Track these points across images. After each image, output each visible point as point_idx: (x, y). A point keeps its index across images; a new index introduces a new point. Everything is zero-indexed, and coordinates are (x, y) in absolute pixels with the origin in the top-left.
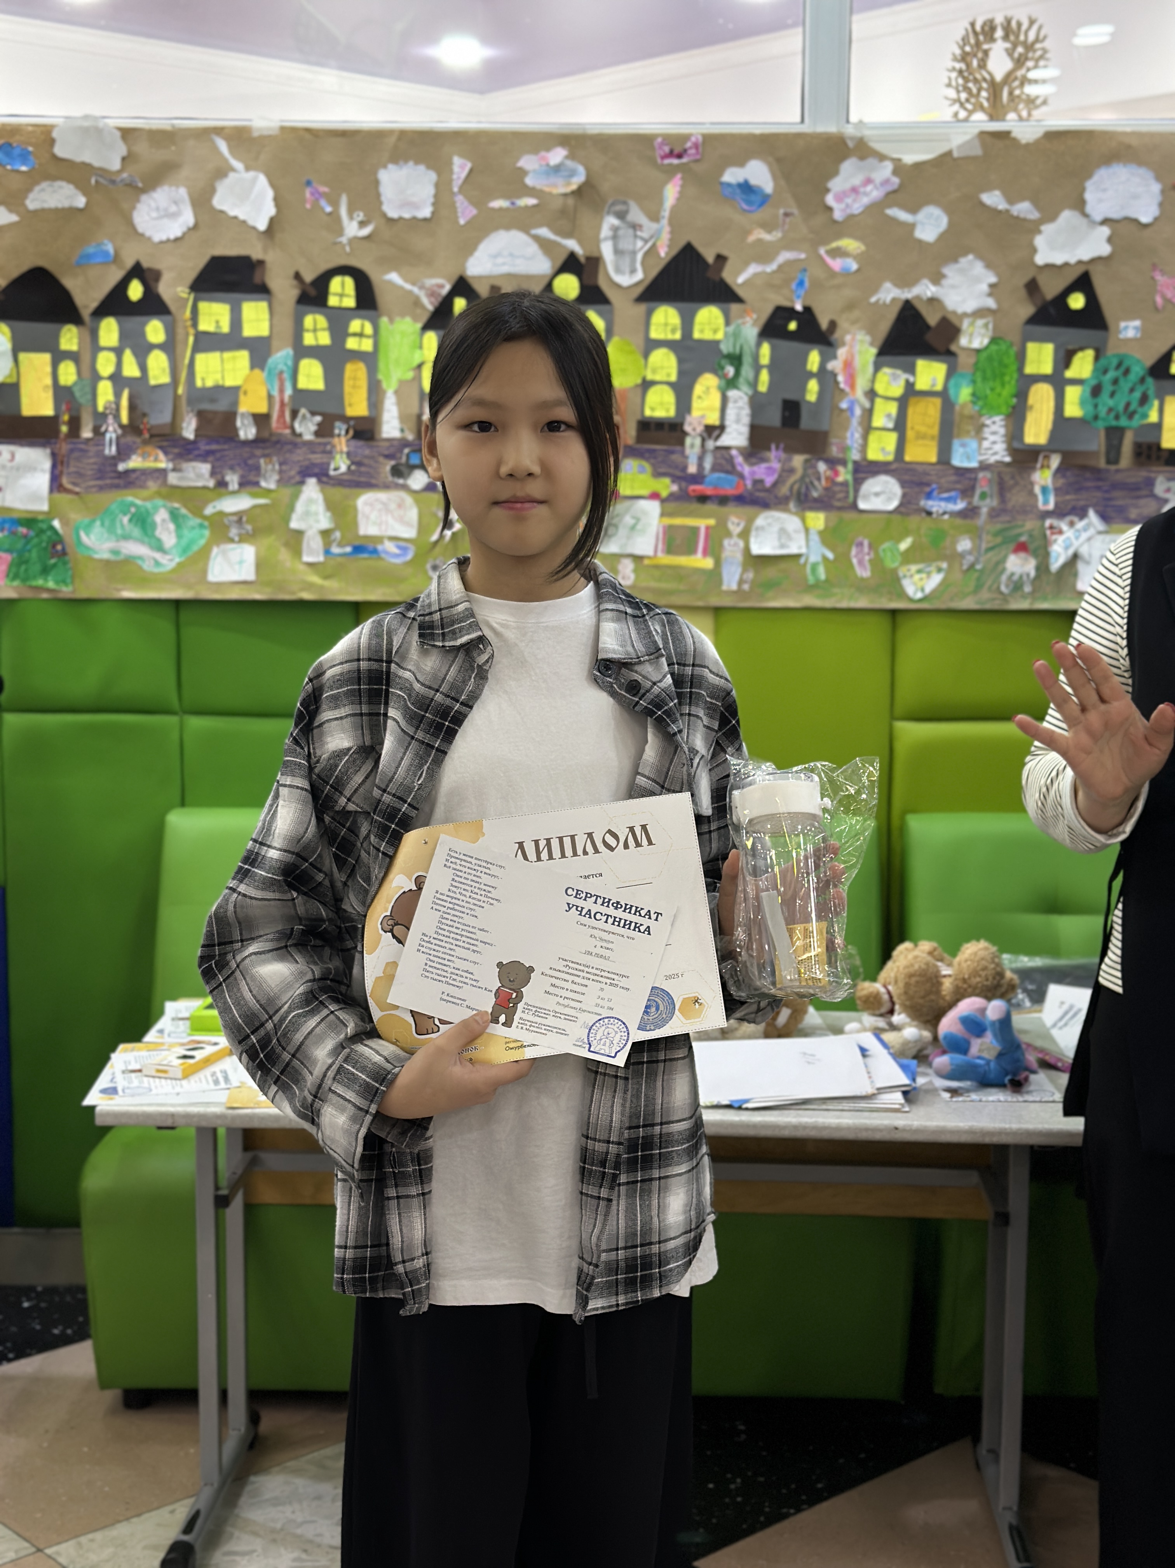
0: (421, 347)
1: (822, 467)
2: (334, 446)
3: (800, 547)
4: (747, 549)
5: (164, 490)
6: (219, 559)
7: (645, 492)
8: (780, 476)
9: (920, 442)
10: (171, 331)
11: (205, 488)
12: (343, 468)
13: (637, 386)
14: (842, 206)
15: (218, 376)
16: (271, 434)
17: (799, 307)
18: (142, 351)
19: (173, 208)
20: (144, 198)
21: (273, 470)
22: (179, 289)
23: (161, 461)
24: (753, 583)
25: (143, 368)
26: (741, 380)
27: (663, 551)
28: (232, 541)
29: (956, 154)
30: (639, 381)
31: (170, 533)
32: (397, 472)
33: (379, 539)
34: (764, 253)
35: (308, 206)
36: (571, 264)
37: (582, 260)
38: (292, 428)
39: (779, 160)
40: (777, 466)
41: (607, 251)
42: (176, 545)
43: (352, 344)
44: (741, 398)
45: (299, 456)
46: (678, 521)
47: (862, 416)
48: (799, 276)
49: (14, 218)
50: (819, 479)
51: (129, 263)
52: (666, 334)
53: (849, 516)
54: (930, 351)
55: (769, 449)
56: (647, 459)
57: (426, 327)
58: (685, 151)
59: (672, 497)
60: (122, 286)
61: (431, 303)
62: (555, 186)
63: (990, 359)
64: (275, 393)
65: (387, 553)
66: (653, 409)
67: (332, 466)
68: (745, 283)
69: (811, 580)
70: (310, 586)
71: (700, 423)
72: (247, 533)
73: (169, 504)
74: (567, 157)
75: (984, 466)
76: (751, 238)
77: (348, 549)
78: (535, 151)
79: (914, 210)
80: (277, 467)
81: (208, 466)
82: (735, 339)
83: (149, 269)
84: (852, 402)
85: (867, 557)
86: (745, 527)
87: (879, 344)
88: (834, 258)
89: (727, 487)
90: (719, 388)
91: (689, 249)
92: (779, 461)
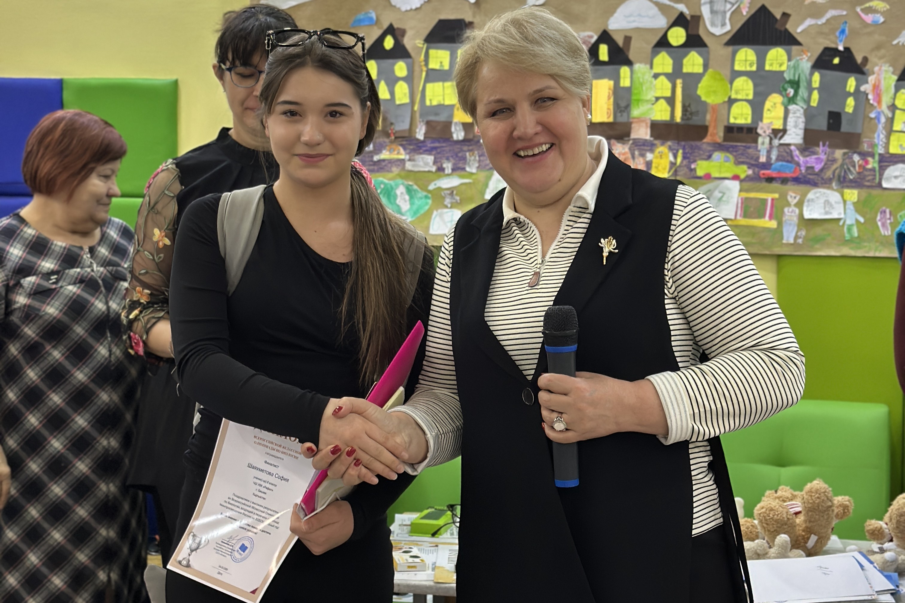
1: (856, 158)
3: (840, 214)
4: (801, 215)
5: (403, 173)
6: (438, 219)
7: (729, 175)
8: (826, 164)
10: (411, 69)
11: (429, 172)
13: (724, 102)
15: (441, 98)
16: (474, 137)
17: (841, 48)
18: (392, 82)
21: (475, 160)
22: (417, 41)
23: (401, 154)
24: (805, 238)
25: (392, 93)
26: (799, 98)
27: (741, 216)
28: (446, 207)
30: (726, 99)
31: (406, 201)
34: (817, 11)
36: (680, 21)
37: (689, 18)
40: (824, 157)
41: (705, 11)
42: (409, 210)
44: (799, 110)
46: (752, 195)
47: (886, 123)
48: (842, 26)
50: (854, 166)
51: (385, 26)
52: (746, 67)
53: (876, 192)
55: (818, 146)
56: (731, 153)
59: (748, 179)
60: (381, 40)
66: (735, 118)
68: (802, 32)
69: (847, 237)
71: (768, 128)
72: (457, 202)
73: (406, 183)
76: (808, 2)
80: (477, 158)
81: (432, 158)
82: (795, 70)
83: (398, 29)
84: (879, 113)
85: (888, 221)
86: (800, 199)
87: (899, 72)
88: (867, 14)
89: (787, 172)
90: (783, 104)
91: (763, 9)
92: (825, 154)
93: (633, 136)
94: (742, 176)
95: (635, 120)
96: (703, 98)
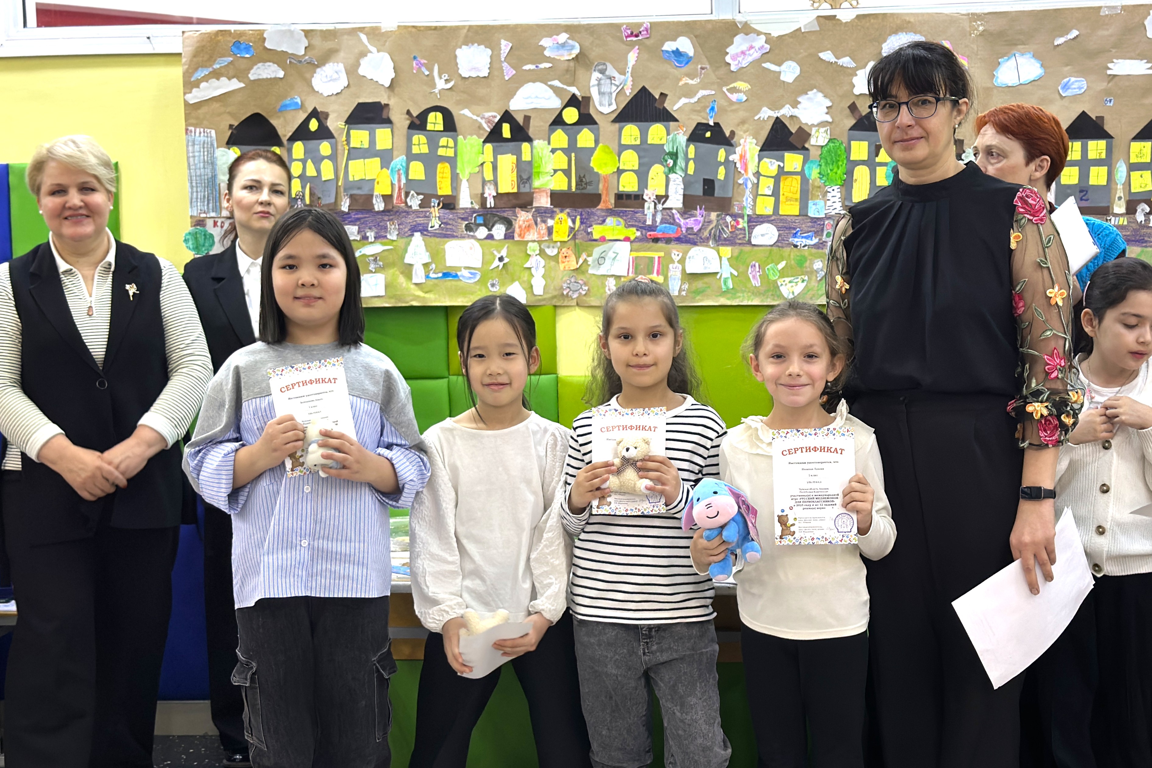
0: (483, 154)
1: (729, 219)
2: (431, 213)
3: (716, 268)
4: (684, 270)
7: (622, 238)
8: (703, 225)
9: (788, 203)
10: (334, 148)
12: (437, 226)
13: (614, 173)
14: (737, 62)
15: (362, 174)
16: (393, 207)
17: (711, 123)
18: (317, 161)
19: (335, 76)
20: (318, 70)
21: (395, 228)
22: (339, 123)
24: (688, 291)
25: (318, 171)
26: (677, 168)
27: (632, 272)
28: (371, 272)
29: (803, 30)
30: (616, 170)
32: (468, 228)
33: (459, 269)
34: (689, 92)
35: (415, 72)
36: (573, 101)
37: (580, 99)
38: (406, 203)
39: (696, 37)
40: (701, 219)
41: (594, 93)
43: (441, 152)
44: (678, 178)
45: (410, 220)
46: (641, 254)
47: (752, 188)
48: (712, 105)
49: (242, 85)
50: (727, 227)
51: (310, 110)
52: (631, 141)
53: (747, 248)
54: (792, 148)
56: (621, 217)
57: (485, 142)
58: (640, 32)
59: (637, 240)
60: (306, 123)
61: (489, 127)
62: (562, 55)
63: (829, 151)
64: (396, 182)
65: (463, 277)
66: (624, 187)
67: (430, 226)
68: (678, 110)
69: (724, 288)
70: (416, 298)
71: (653, 194)
72: (380, 267)
74: (568, 38)
75: (828, 217)
76: (681, 83)
77: (440, 275)
78: (550, 36)
79: (779, 64)
80: (397, 226)
81: (357, 227)
82: (673, 143)
83: (321, 112)
84: (746, 180)
85: (758, 274)
86: (682, 257)
87: (761, 144)
88: (732, 93)
89: (671, 233)
90: (665, 173)
91: (644, 90)
92: (702, 216)
93: (535, 204)
94: (632, 238)
95: (537, 190)
96: (596, 170)
